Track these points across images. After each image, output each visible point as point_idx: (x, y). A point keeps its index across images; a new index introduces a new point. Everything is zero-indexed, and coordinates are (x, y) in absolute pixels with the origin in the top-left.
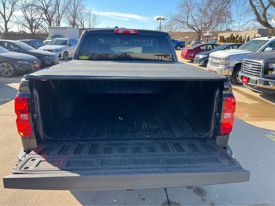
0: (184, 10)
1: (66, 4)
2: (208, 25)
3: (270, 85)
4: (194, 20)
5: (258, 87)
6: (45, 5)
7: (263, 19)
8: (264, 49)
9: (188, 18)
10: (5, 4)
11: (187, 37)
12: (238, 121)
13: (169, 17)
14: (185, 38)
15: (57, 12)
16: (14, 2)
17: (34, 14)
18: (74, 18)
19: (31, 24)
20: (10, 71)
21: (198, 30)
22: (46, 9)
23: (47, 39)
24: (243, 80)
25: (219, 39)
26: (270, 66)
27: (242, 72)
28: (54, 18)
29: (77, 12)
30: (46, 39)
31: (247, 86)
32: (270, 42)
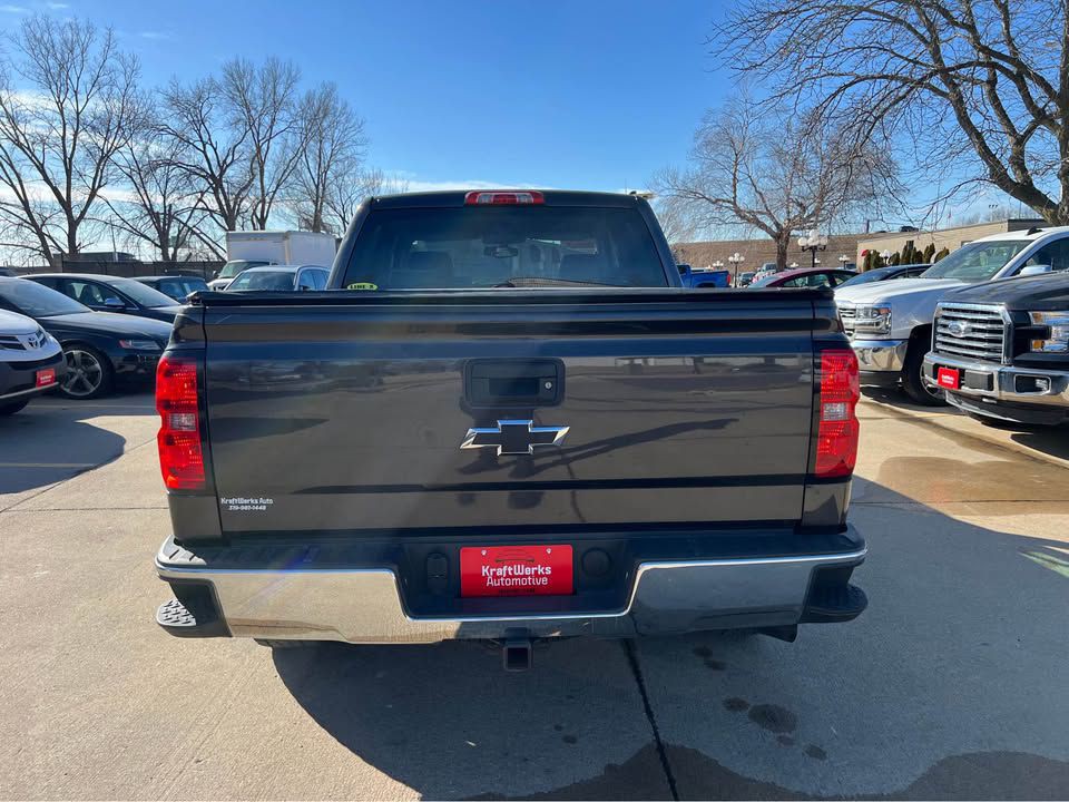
0: (720, 159)
1: (291, 155)
2: (811, 209)
3: (1040, 390)
4: (760, 194)
5: (999, 401)
6: (214, 163)
7: (1015, 173)
8: (1017, 272)
9: (734, 186)
10: (70, 159)
11: (736, 257)
12: (925, 514)
13: (666, 185)
14: (731, 259)
15: (257, 182)
16: (105, 151)
17: (175, 196)
18: (316, 203)
19: (164, 228)
20: (93, 376)
21: (774, 228)
22: (217, 174)
23: (221, 275)
24: (940, 382)
25: (861, 261)
26: (1034, 322)
27: (937, 351)
28: (246, 204)
29: (328, 181)
30: (216, 277)
31: (960, 403)
32: (1035, 246)
